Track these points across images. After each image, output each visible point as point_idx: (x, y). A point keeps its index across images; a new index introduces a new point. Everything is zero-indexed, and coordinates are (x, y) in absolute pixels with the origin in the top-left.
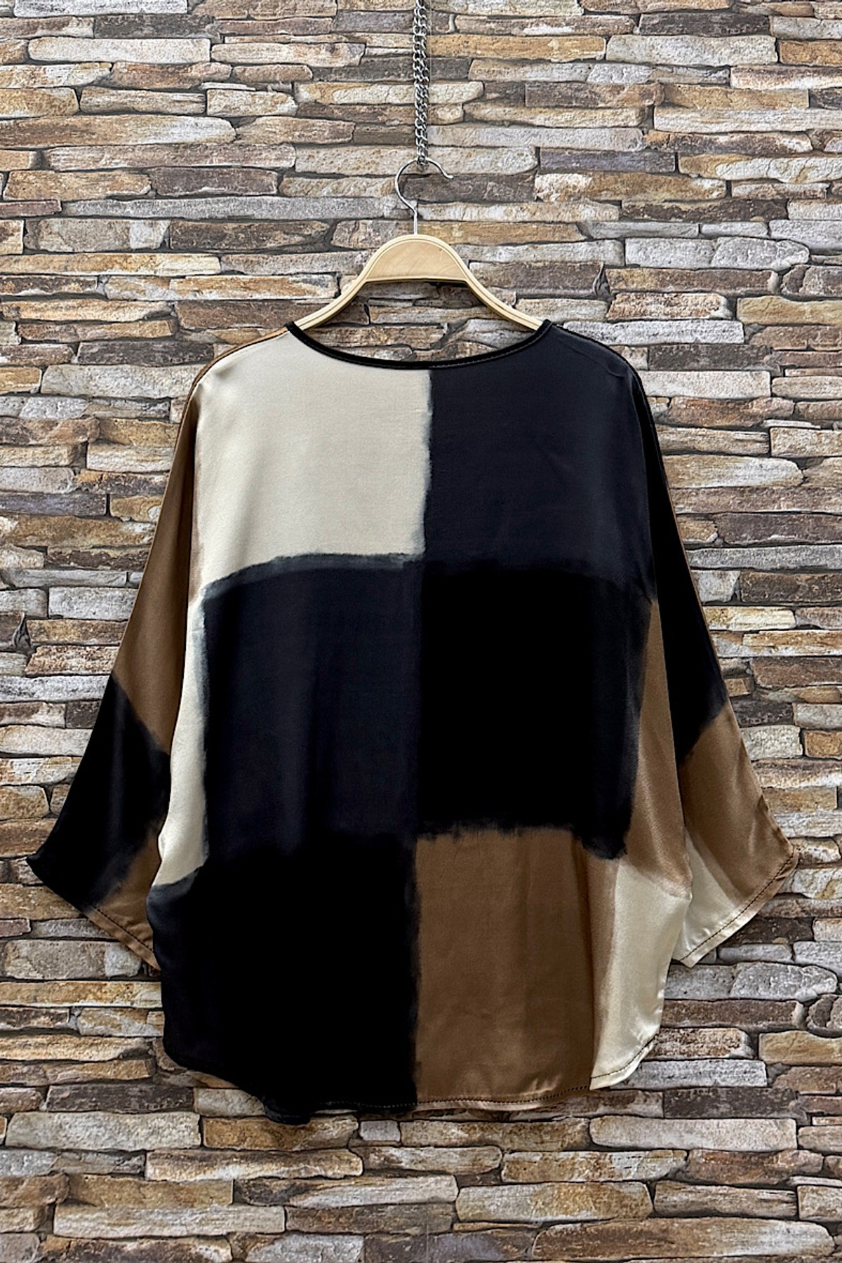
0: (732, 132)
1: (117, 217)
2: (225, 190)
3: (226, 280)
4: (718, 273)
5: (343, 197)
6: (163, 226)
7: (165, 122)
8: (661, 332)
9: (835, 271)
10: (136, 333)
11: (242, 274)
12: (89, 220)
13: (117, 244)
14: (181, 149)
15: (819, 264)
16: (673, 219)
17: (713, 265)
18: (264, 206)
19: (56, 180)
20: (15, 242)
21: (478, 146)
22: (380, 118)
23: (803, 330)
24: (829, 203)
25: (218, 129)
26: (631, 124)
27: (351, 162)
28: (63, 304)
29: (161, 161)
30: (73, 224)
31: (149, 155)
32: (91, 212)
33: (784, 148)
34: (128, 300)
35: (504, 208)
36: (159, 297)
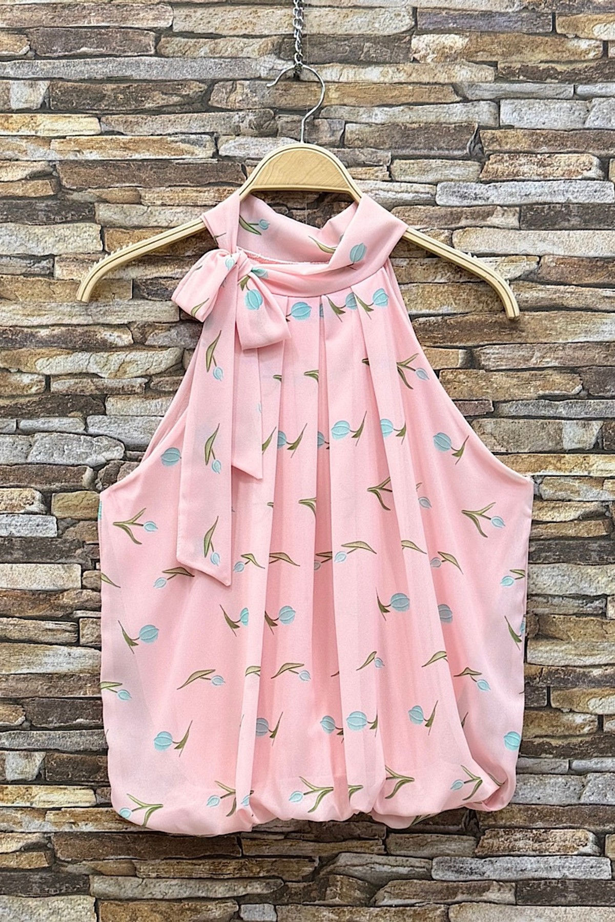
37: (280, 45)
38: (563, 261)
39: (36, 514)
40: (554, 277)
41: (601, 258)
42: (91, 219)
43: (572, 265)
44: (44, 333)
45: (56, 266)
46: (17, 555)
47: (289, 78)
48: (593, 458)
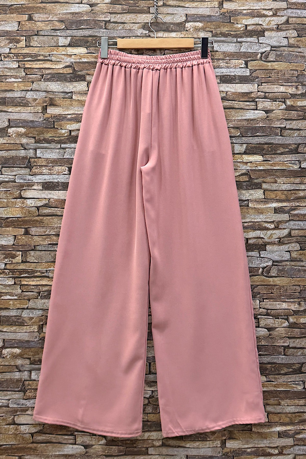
0: (248, 9)
1: (55, 36)
2: (88, 27)
3: (89, 55)
4: (242, 54)
5: (125, 30)
6: (69, 39)
7: (69, 6)
8: (224, 71)
9: (279, 53)
10: (61, 72)
11: (94, 53)
12: (46, 37)
13: (55, 44)
14: (74, 14)
15: (274, 51)
16: (229, 37)
17: (241, 51)
18: (101, 32)
19: (35, 24)
20: (23, 44)
21: (168, 14)
22: (137, 5)
23: (268, 71)
24: (277, 32)
25: (86, 8)
26: (216, 6)
27: (128, 19)
28: (38, 63)
29: (68, 18)
30: (41, 38)
31: (64, 16)
32: (46, 34)
33: (264, 14)
34: (59, 62)
35: (176, 33)
36: (68, 61)
37: (144, 26)
38: (234, 93)
39: (66, 174)
40: (231, 99)
41: (246, 93)
42: (84, 80)
43: (237, 95)
44: (69, 116)
45: (73, 95)
46: (60, 188)
47: (147, 36)
48: (244, 156)
